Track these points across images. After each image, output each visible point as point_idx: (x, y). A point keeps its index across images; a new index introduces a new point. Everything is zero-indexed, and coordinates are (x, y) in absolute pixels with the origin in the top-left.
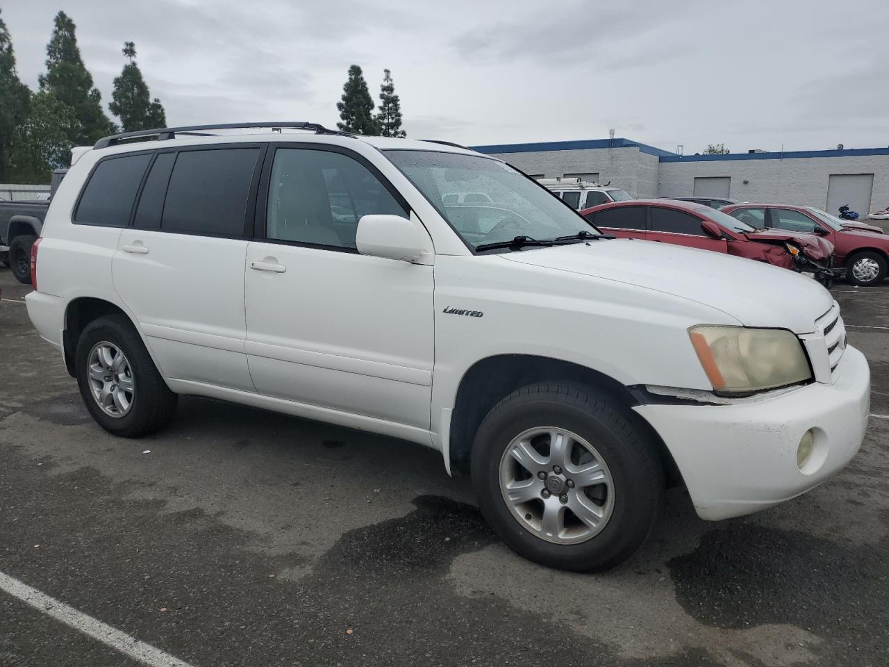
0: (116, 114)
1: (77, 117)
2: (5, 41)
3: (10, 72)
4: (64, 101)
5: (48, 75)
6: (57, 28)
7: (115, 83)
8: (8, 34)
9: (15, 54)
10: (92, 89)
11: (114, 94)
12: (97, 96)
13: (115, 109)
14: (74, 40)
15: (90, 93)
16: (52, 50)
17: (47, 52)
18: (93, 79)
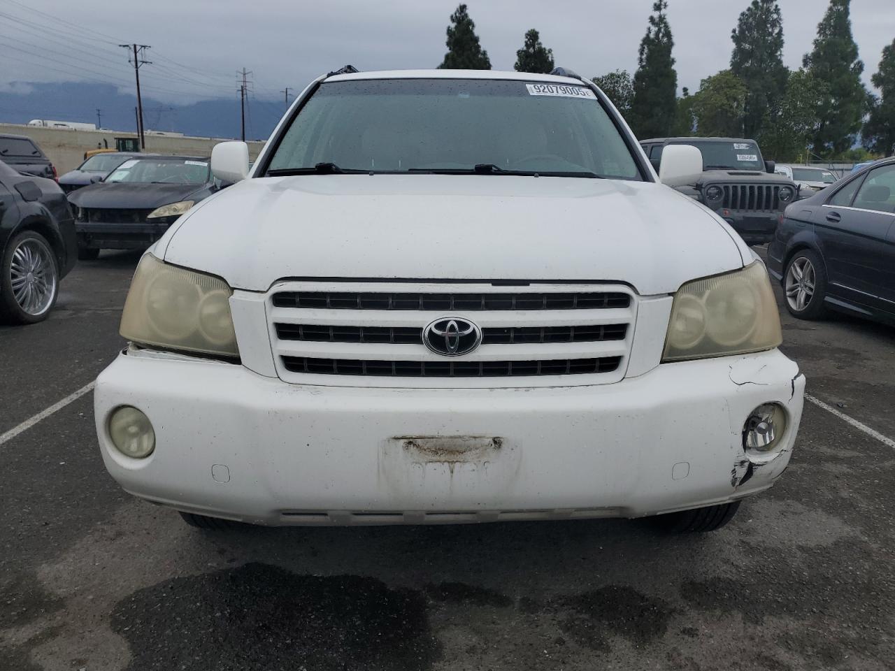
0: (877, 85)
1: (831, 93)
2: (776, 26)
3: (777, 56)
4: (823, 78)
5: (813, 54)
6: (832, 4)
7: (884, 52)
8: (780, 19)
9: (784, 38)
10: (856, 61)
11: (881, 64)
12: (860, 67)
13: (877, 80)
14: (846, 12)
15: (852, 66)
16: (822, 28)
17: (818, 30)
18: (859, 52)
